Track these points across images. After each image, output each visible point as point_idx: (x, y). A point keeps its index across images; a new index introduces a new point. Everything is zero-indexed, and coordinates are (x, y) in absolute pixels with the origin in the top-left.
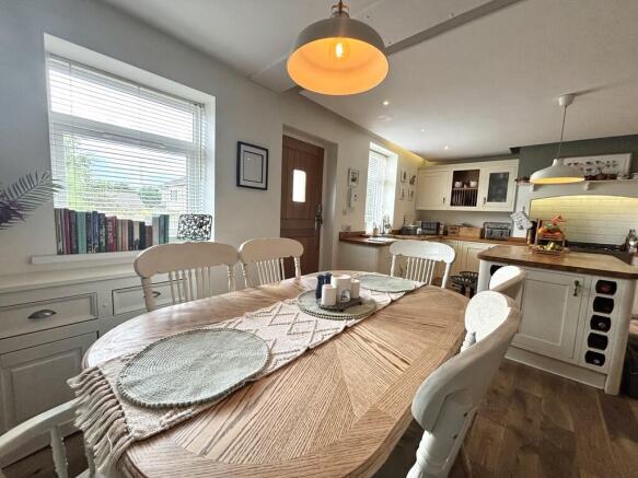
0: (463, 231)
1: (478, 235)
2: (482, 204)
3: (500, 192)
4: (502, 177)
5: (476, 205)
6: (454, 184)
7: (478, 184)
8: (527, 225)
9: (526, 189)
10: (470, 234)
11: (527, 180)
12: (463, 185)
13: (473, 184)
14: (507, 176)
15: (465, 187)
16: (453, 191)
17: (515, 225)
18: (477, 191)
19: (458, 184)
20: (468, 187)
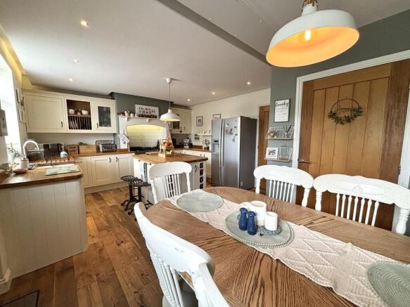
0: (82, 149)
1: (95, 150)
2: (96, 128)
3: (105, 120)
4: (105, 110)
5: (91, 129)
6: (68, 110)
7: (90, 113)
8: (127, 141)
9: (123, 119)
10: (89, 151)
11: (124, 114)
12: (76, 113)
13: (84, 112)
14: (108, 110)
15: (79, 114)
16: (69, 117)
17: (121, 141)
18: (90, 118)
19: (72, 111)
20: (81, 114)
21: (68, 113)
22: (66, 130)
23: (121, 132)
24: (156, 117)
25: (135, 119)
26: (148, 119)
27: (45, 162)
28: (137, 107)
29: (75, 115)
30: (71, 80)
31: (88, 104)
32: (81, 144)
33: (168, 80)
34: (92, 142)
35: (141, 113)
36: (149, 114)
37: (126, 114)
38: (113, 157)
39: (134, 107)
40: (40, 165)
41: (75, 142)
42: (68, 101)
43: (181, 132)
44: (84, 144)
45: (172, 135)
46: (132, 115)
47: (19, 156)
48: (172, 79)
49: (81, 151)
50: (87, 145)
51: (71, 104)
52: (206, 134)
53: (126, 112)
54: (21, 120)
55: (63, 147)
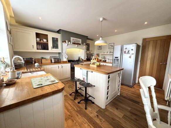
1: (50, 61)
3: (55, 45)
4: (55, 39)
5: (48, 50)
6: (36, 39)
7: (47, 41)
8: (67, 57)
9: (65, 45)
10: (47, 62)
11: (65, 42)
12: (40, 40)
13: (45, 40)
14: (57, 40)
15: (42, 41)
16: (37, 42)
17: (64, 57)
18: (48, 44)
19: (38, 39)
20: (43, 41)
21: (37, 41)
22: (35, 50)
23: (64, 52)
24: (80, 44)
25: (71, 45)
26: (76, 45)
27: (26, 71)
28: (72, 38)
29: (40, 42)
30: (40, 18)
31: (47, 35)
32: (43, 58)
33: (101, 19)
34: (48, 57)
35: (74, 42)
36: (77, 43)
37: (67, 42)
38: (60, 65)
39: (70, 38)
40: (23, 73)
41: (39, 57)
42: (36, 33)
43: (90, 52)
44: (44, 58)
45: (87, 54)
46: (69, 42)
47: (9, 66)
48: (104, 19)
49: (43, 62)
50: (46, 58)
51: (38, 35)
52: (105, 54)
53: (66, 41)
54: (10, 42)
55: (33, 60)
